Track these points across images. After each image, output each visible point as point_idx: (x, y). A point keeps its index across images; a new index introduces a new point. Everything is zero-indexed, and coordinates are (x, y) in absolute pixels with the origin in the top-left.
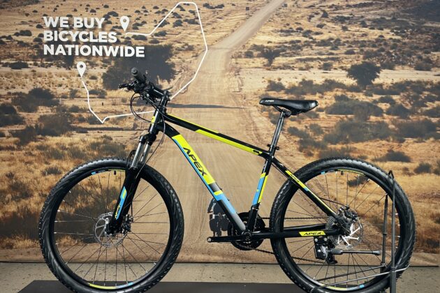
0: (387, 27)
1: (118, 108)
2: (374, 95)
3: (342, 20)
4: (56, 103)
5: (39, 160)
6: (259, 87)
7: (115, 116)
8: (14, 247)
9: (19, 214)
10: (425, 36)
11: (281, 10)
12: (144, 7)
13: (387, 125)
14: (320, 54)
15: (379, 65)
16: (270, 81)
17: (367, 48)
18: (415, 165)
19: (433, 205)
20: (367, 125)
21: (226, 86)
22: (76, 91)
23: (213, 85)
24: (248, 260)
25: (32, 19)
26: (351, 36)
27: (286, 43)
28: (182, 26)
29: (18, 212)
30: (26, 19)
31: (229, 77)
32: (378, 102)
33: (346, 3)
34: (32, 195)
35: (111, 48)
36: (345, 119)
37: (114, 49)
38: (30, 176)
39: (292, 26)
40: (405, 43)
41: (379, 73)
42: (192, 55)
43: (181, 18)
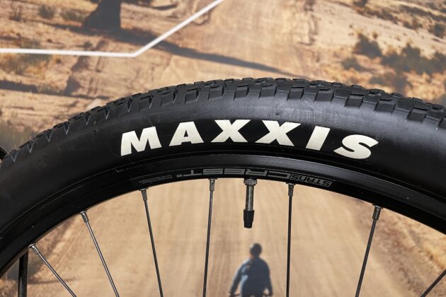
6: (343, 42)
16: (361, 36)
21: (286, 28)
23: (263, 19)
31: (294, 10)
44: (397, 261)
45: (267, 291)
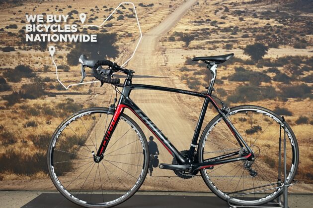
0: (272, 17)
1: (77, 79)
2: (264, 67)
3: (239, 13)
4: (34, 75)
5: (21, 116)
6: (179, 62)
7: (76, 84)
8: (4, 179)
9: (7, 156)
10: (301, 23)
11: (195, 7)
12: (96, 7)
13: (274, 89)
14: (224, 38)
15: (267, 45)
16: (187, 58)
17: (258, 33)
18: (296, 118)
19: (310, 147)
20: (259, 89)
21: (155, 62)
22: (48, 67)
23: (146, 61)
24: (173, 189)
25: (18, 17)
26: (246, 24)
27: (199, 30)
28: (123, 19)
29: (7, 153)
30: (14, 17)
31: (158, 55)
32: (267, 72)
33: (242, 1)
34: (16, 142)
35: (73, 36)
36: (243, 84)
37: (75, 37)
38: (15, 128)
39: (203, 18)
40: (286, 29)
41: (267, 51)
42: (131, 40)
43: (123, 14)
44: (217, 144)
45: (157, 153)
